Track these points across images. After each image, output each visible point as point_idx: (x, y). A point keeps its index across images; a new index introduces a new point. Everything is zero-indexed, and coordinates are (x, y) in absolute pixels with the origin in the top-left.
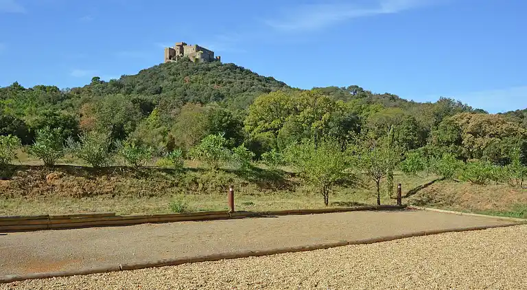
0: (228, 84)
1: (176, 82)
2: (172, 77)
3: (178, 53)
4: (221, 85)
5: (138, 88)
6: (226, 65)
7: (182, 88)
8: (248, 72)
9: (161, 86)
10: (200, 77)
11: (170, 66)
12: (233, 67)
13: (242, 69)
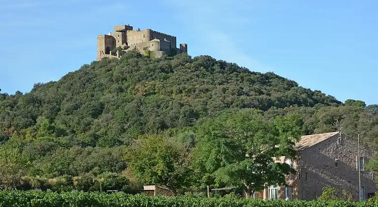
0: (202, 95)
1: (123, 94)
2: (115, 86)
3: (119, 44)
4: (193, 95)
5: (66, 105)
6: (196, 59)
7: (133, 104)
8: (234, 68)
9: (101, 101)
10: (158, 84)
11: (109, 66)
12: (208, 63)
13: (223, 64)
